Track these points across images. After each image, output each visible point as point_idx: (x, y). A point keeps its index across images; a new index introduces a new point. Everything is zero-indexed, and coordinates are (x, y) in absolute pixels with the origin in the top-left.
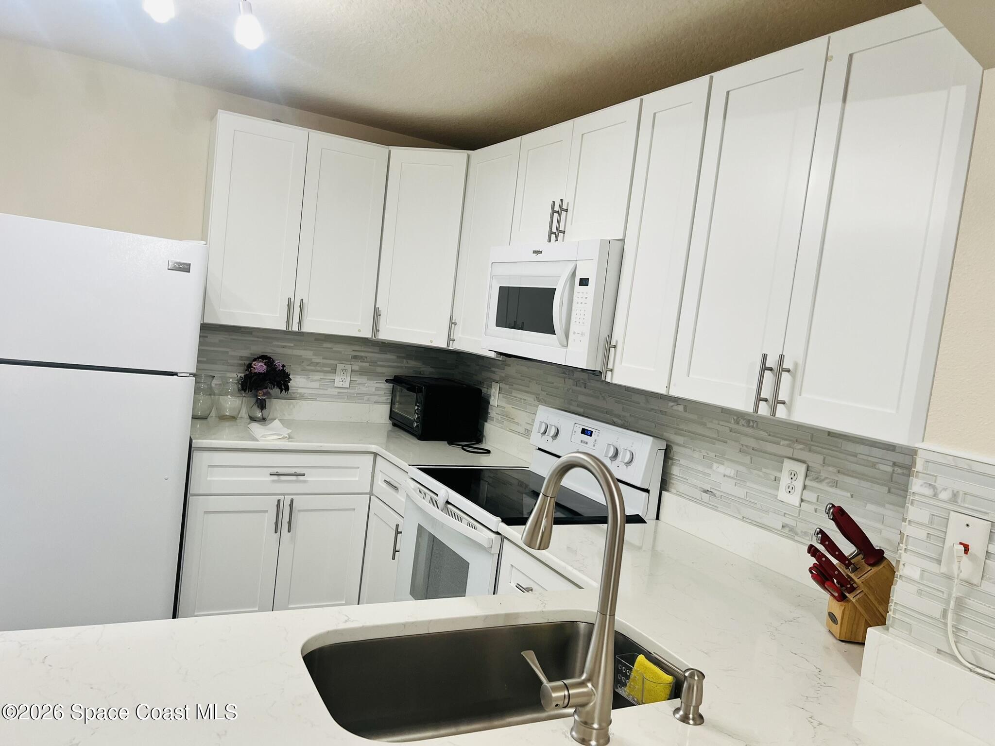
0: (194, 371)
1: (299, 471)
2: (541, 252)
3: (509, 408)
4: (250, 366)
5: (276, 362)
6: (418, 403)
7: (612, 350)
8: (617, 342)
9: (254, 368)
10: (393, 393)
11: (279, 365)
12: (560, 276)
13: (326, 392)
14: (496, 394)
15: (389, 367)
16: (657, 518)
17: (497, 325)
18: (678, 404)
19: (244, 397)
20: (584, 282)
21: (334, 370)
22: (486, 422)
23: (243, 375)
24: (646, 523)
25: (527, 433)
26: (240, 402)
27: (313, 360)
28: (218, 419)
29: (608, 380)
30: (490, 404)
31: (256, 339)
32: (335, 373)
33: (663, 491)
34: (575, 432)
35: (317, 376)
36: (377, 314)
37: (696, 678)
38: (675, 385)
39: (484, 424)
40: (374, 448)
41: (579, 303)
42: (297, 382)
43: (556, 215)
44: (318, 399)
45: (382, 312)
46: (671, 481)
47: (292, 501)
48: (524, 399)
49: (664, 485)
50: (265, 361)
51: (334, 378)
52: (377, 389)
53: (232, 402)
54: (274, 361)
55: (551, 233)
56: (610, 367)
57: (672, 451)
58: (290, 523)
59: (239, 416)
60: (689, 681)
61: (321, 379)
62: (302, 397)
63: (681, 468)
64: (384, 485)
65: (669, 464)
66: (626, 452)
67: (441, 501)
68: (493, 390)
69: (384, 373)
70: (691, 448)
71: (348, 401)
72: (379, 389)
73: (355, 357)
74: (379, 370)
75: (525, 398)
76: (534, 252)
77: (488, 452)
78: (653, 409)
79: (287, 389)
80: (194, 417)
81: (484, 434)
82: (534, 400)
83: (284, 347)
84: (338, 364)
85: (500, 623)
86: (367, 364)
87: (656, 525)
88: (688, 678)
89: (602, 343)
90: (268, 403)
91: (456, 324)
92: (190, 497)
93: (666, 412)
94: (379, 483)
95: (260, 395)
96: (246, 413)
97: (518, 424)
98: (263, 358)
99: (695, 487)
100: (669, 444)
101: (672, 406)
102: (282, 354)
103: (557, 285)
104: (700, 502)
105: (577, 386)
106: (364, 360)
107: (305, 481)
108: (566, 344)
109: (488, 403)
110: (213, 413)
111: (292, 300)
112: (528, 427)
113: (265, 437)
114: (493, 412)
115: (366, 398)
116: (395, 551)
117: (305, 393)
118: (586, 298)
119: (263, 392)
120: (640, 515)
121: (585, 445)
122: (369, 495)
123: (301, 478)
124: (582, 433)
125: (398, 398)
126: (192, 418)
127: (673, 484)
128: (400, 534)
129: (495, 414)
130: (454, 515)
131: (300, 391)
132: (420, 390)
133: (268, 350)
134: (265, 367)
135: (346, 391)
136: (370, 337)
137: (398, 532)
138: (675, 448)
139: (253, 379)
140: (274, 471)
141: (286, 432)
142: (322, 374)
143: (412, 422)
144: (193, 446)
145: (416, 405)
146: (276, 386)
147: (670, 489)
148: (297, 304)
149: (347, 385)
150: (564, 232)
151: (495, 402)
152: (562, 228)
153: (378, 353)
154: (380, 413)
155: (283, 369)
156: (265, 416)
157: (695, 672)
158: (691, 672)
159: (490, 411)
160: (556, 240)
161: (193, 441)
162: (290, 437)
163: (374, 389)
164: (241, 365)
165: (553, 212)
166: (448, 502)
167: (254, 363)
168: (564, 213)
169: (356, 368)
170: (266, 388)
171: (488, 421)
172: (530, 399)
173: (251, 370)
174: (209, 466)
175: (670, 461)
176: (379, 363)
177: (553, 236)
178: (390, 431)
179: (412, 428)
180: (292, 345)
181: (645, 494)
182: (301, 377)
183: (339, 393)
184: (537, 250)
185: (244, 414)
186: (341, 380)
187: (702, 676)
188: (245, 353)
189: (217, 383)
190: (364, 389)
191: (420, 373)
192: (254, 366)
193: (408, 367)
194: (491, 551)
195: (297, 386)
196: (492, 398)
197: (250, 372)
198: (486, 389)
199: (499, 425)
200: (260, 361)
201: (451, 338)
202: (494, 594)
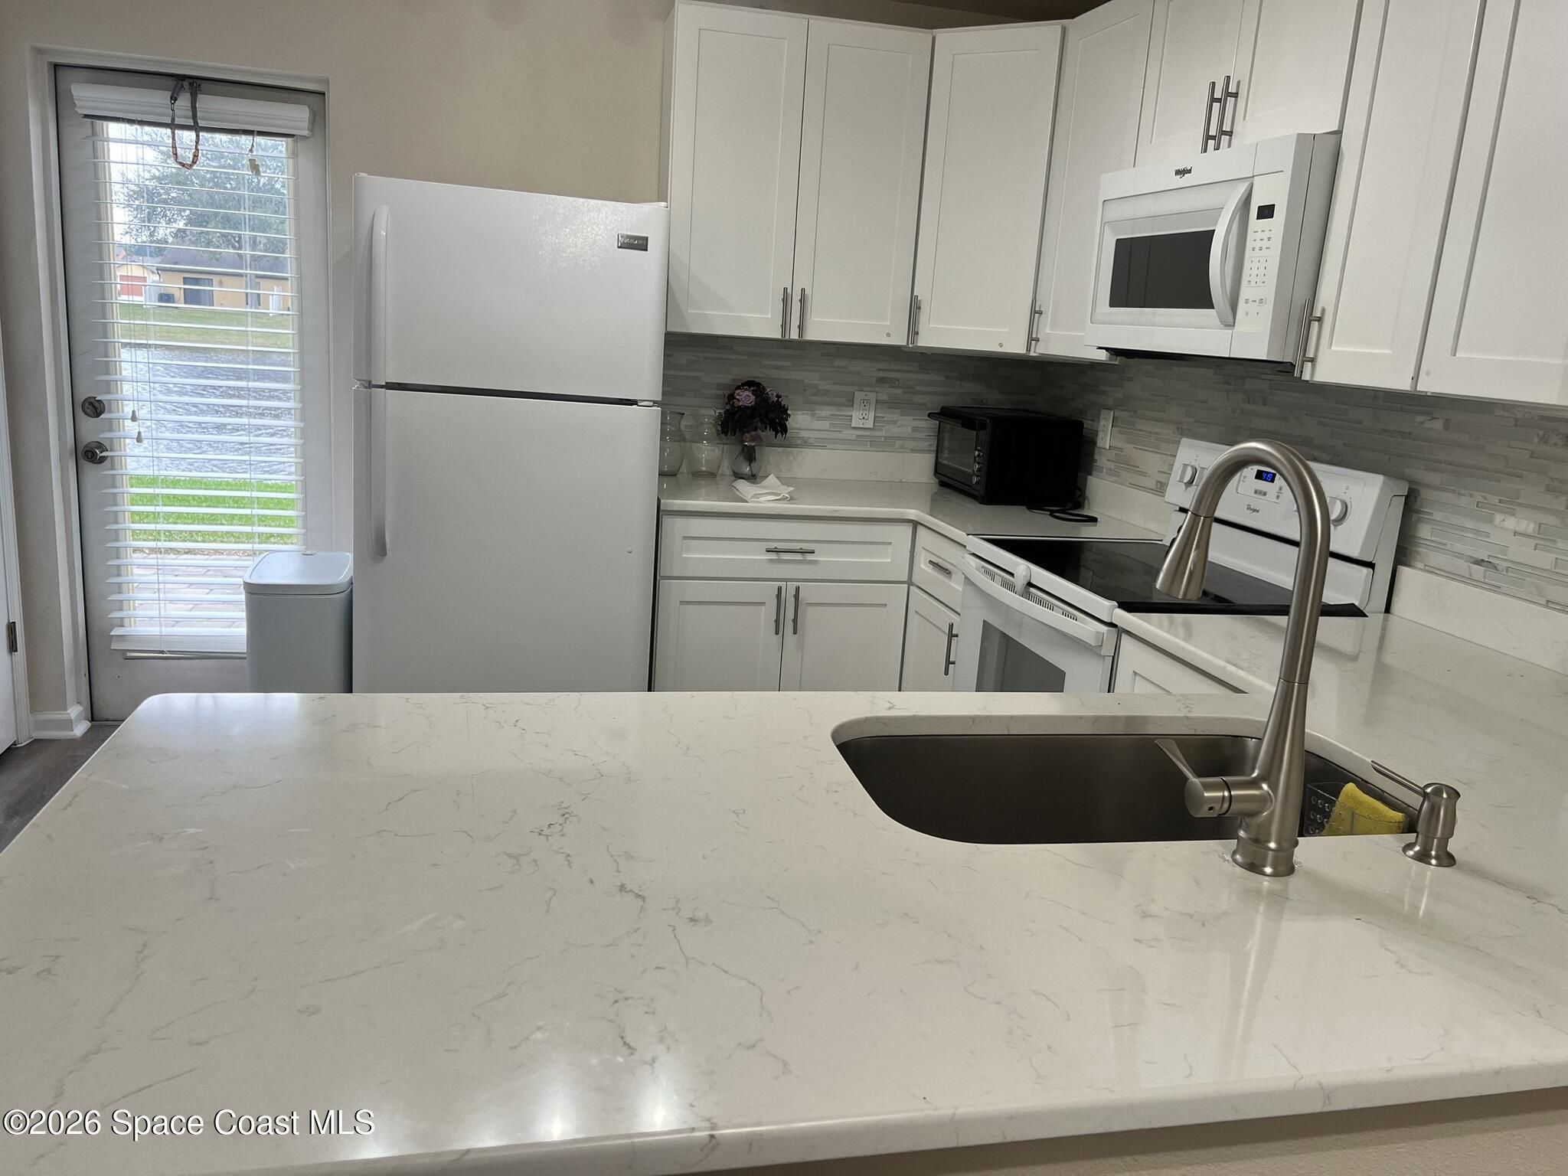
0: (659, 399)
1: (806, 546)
2: (1190, 170)
3: (1129, 448)
4: (731, 397)
5: (768, 390)
6: (980, 446)
7: (1315, 325)
8: (1323, 310)
9: (738, 400)
10: (940, 435)
11: (773, 394)
12: (1223, 208)
13: (837, 435)
14: (1108, 428)
15: (933, 393)
16: (1388, 610)
17: (1112, 305)
18: (1433, 418)
19: (725, 444)
20: (1266, 212)
21: (850, 403)
22: (1091, 475)
23: (722, 411)
24: (1367, 616)
25: (1161, 488)
26: (720, 453)
27: (820, 388)
28: (691, 476)
29: (1306, 377)
30: (1098, 444)
31: (738, 357)
32: (853, 406)
33: (1399, 566)
34: (1245, 477)
35: (826, 412)
36: (915, 306)
37: (1445, 796)
38: (1428, 374)
39: (1086, 478)
40: (912, 513)
41: (1257, 249)
42: (799, 421)
43: (1216, 106)
44: (829, 446)
45: (922, 302)
46: (1414, 549)
47: (798, 589)
48: (1156, 433)
49: (1403, 555)
50: (752, 388)
51: (850, 414)
52: (915, 429)
53: (709, 452)
54: (764, 388)
55: (1208, 137)
56: (1310, 354)
57: (1419, 500)
58: (795, 621)
59: (719, 473)
60: (1431, 799)
61: (832, 415)
62: (806, 444)
63: (1435, 527)
64: (929, 569)
65: (1413, 520)
66: (1335, 502)
67: (1019, 581)
68: (1102, 423)
69: (925, 404)
70: (1454, 492)
71: (871, 449)
72: (916, 427)
73: (881, 380)
74: (918, 399)
75: (1156, 430)
76: (1178, 172)
77: (1094, 520)
78: (1386, 431)
79: (784, 430)
80: (661, 474)
81: (1087, 493)
82: (1174, 433)
83: (777, 368)
84: (856, 392)
85: (1119, 729)
86: (900, 391)
87: (1385, 620)
88: (1432, 796)
89: (1296, 315)
90: (758, 453)
91: (1041, 313)
92: (661, 581)
93: (1410, 433)
94: (922, 564)
95: (747, 440)
96: (728, 468)
97: (1144, 474)
98: (750, 384)
99: (1459, 555)
100: (1413, 487)
101: (1423, 422)
102: (775, 376)
103: (1216, 224)
104: (1467, 580)
105: (1249, 402)
106: (895, 383)
107: (815, 562)
108: (1232, 320)
109: (1094, 443)
110: (684, 469)
111: (789, 291)
112: (1162, 478)
113: (758, 498)
114: (1102, 460)
115: (898, 444)
116: (948, 662)
117: (809, 438)
118: (1269, 239)
119: (751, 436)
120: (1357, 604)
121: (1263, 497)
122: (907, 585)
123: (810, 557)
124: (1256, 478)
125: (946, 443)
126: (659, 475)
127: (1419, 553)
128: (956, 638)
129: (1107, 462)
130: (1040, 602)
131: (804, 434)
132: (983, 426)
133: (755, 373)
134: (753, 398)
135: (868, 433)
136: (905, 344)
137: (952, 636)
138: (1425, 494)
139: (737, 415)
140: (772, 545)
141: (785, 491)
142: (832, 408)
143: (970, 476)
144: (662, 508)
145: (976, 449)
146: (768, 428)
147: (1412, 561)
148: (797, 297)
149: (870, 424)
150: (1230, 134)
151: (1106, 441)
152: (1226, 127)
153: (915, 372)
154: (920, 467)
155: (778, 401)
156: (754, 472)
157: (1444, 787)
158: (1435, 788)
159: (1096, 457)
160: (1217, 148)
161: (662, 501)
162: (791, 499)
163: (910, 430)
164: (718, 397)
165: (1213, 100)
166: (1030, 585)
167: (737, 392)
168: (1231, 100)
169: (884, 397)
170: (756, 430)
171: (1094, 473)
172: (1167, 431)
173: (733, 402)
174: (685, 538)
175: (1415, 516)
176: (917, 388)
177: (1211, 143)
178: (936, 493)
179: (970, 486)
180: (789, 364)
181: (1365, 570)
182: (803, 414)
183: (858, 436)
184: (1181, 168)
185: (726, 469)
186: (861, 417)
187: (1455, 794)
188: (724, 378)
189: (689, 424)
190: (895, 431)
191: (982, 401)
192: (738, 397)
193: (963, 393)
194: (1101, 650)
195: (797, 426)
196: (1101, 435)
197: (733, 406)
198: (1090, 422)
199: (1113, 478)
200: (746, 389)
201: (1034, 336)
202: (1109, 692)
